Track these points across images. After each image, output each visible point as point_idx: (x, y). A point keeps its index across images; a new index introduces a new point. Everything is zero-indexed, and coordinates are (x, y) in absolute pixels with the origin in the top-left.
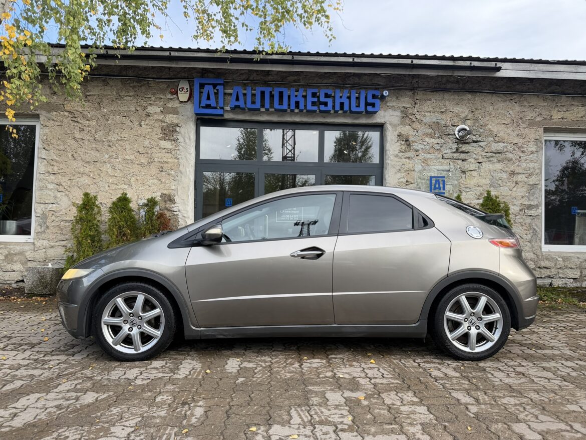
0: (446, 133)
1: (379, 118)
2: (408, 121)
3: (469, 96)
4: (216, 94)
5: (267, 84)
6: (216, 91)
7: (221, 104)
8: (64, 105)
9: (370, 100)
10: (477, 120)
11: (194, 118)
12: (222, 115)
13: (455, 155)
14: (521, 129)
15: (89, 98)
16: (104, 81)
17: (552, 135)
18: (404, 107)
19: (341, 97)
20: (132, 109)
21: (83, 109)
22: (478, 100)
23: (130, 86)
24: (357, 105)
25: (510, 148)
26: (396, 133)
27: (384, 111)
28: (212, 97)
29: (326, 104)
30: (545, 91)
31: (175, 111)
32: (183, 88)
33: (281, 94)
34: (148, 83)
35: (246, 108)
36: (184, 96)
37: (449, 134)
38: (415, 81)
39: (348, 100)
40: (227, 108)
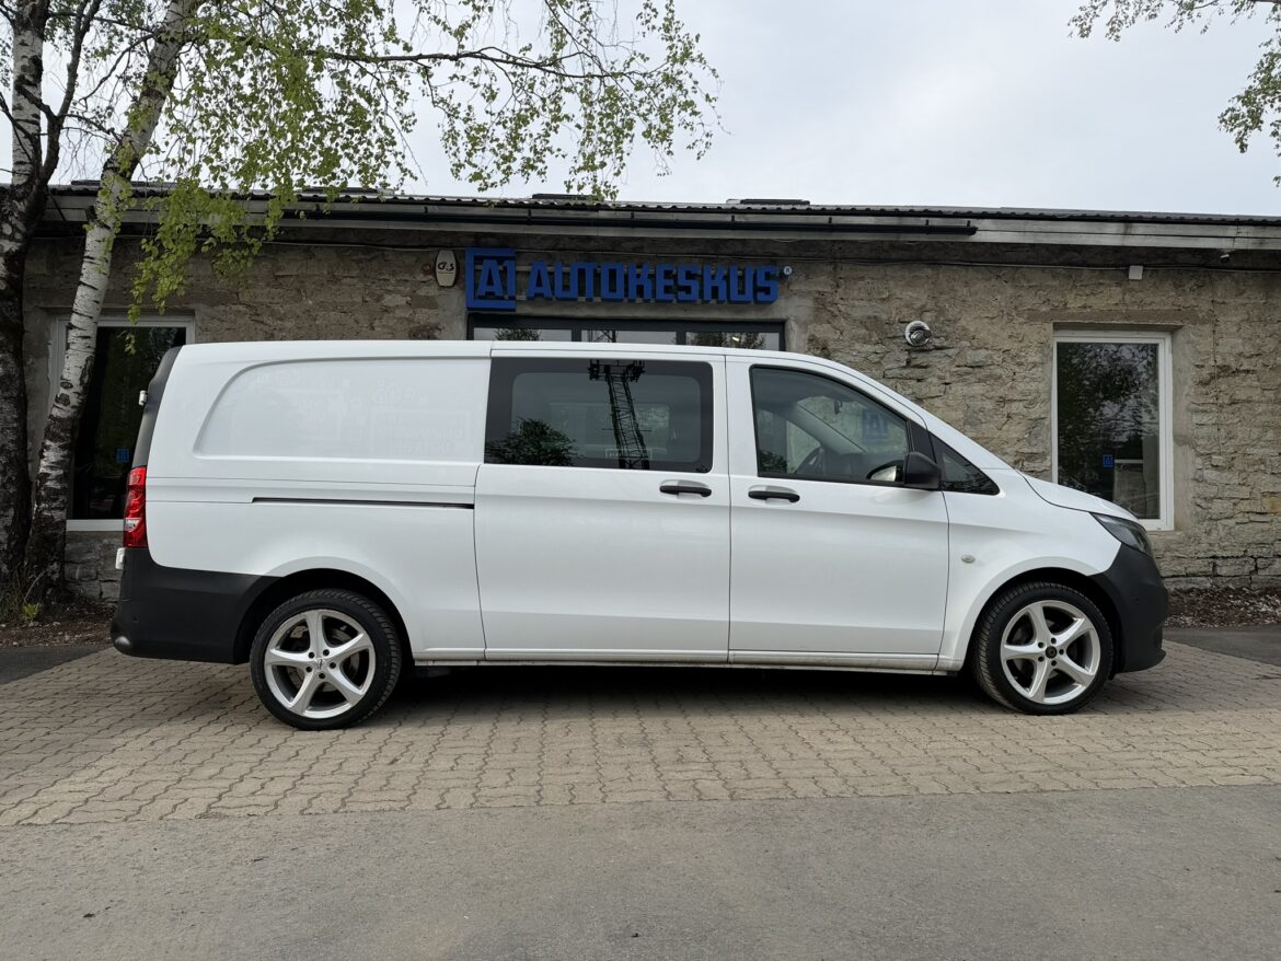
0: (889, 336)
1: (776, 313)
2: (825, 315)
3: (929, 271)
4: (504, 272)
5: (588, 256)
6: (501, 268)
7: (511, 290)
8: (237, 294)
9: (761, 282)
10: (941, 311)
11: (463, 316)
12: (514, 310)
13: (905, 372)
14: (1017, 326)
15: (281, 281)
16: (307, 250)
17: (1069, 333)
18: (819, 292)
19: (713, 277)
20: (356, 299)
21: (270, 300)
22: (944, 275)
23: (354, 261)
24: (741, 289)
25: (997, 358)
26: (806, 336)
27: (786, 298)
28: (496, 279)
29: (687, 289)
30: (1055, 261)
31: (430, 303)
32: (444, 264)
33: (613, 274)
34: (383, 255)
35: (554, 299)
36: (446, 277)
37: (894, 337)
38: (836, 248)
39: (725, 283)
40: (523, 297)
